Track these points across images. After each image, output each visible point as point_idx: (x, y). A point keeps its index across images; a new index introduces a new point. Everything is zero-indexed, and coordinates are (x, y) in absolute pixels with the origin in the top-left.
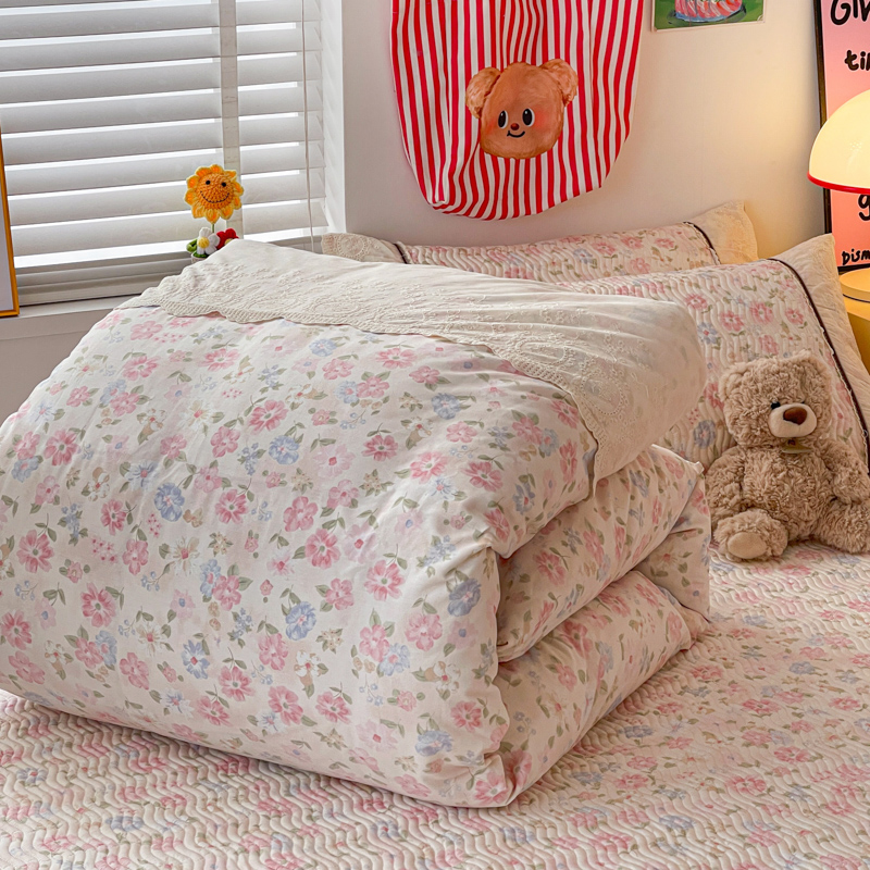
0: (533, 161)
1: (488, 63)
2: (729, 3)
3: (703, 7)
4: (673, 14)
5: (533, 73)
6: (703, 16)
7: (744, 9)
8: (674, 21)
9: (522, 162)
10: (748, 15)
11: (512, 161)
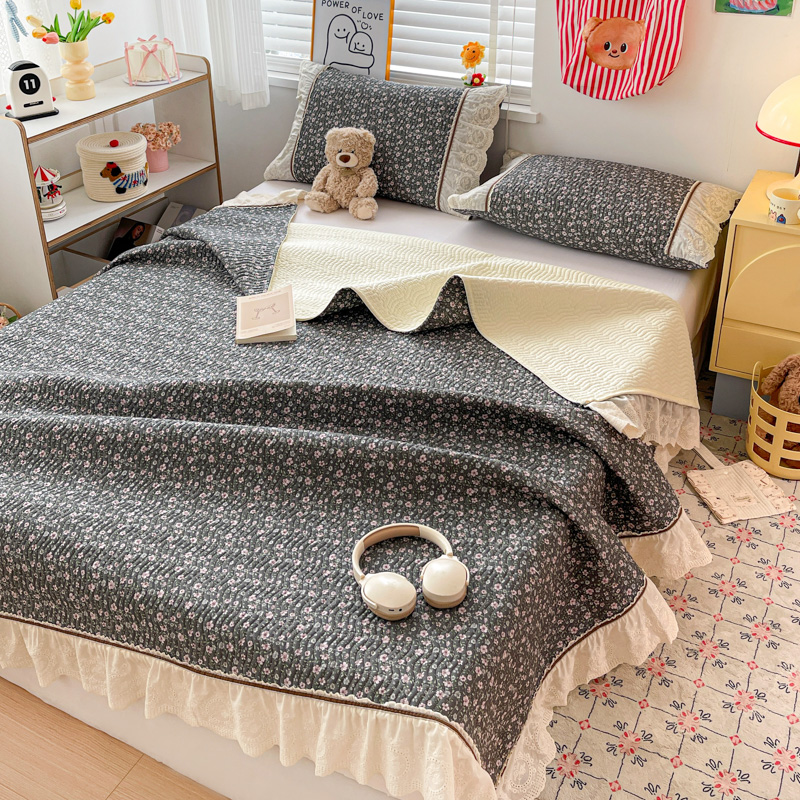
0: (620, 72)
1: (594, 14)
2: (767, 2)
3: (748, 3)
4: (728, 4)
5: (632, 25)
6: (748, 8)
7: (778, 7)
8: (728, 8)
9: (613, 72)
10: (781, 11)
11: (606, 70)
